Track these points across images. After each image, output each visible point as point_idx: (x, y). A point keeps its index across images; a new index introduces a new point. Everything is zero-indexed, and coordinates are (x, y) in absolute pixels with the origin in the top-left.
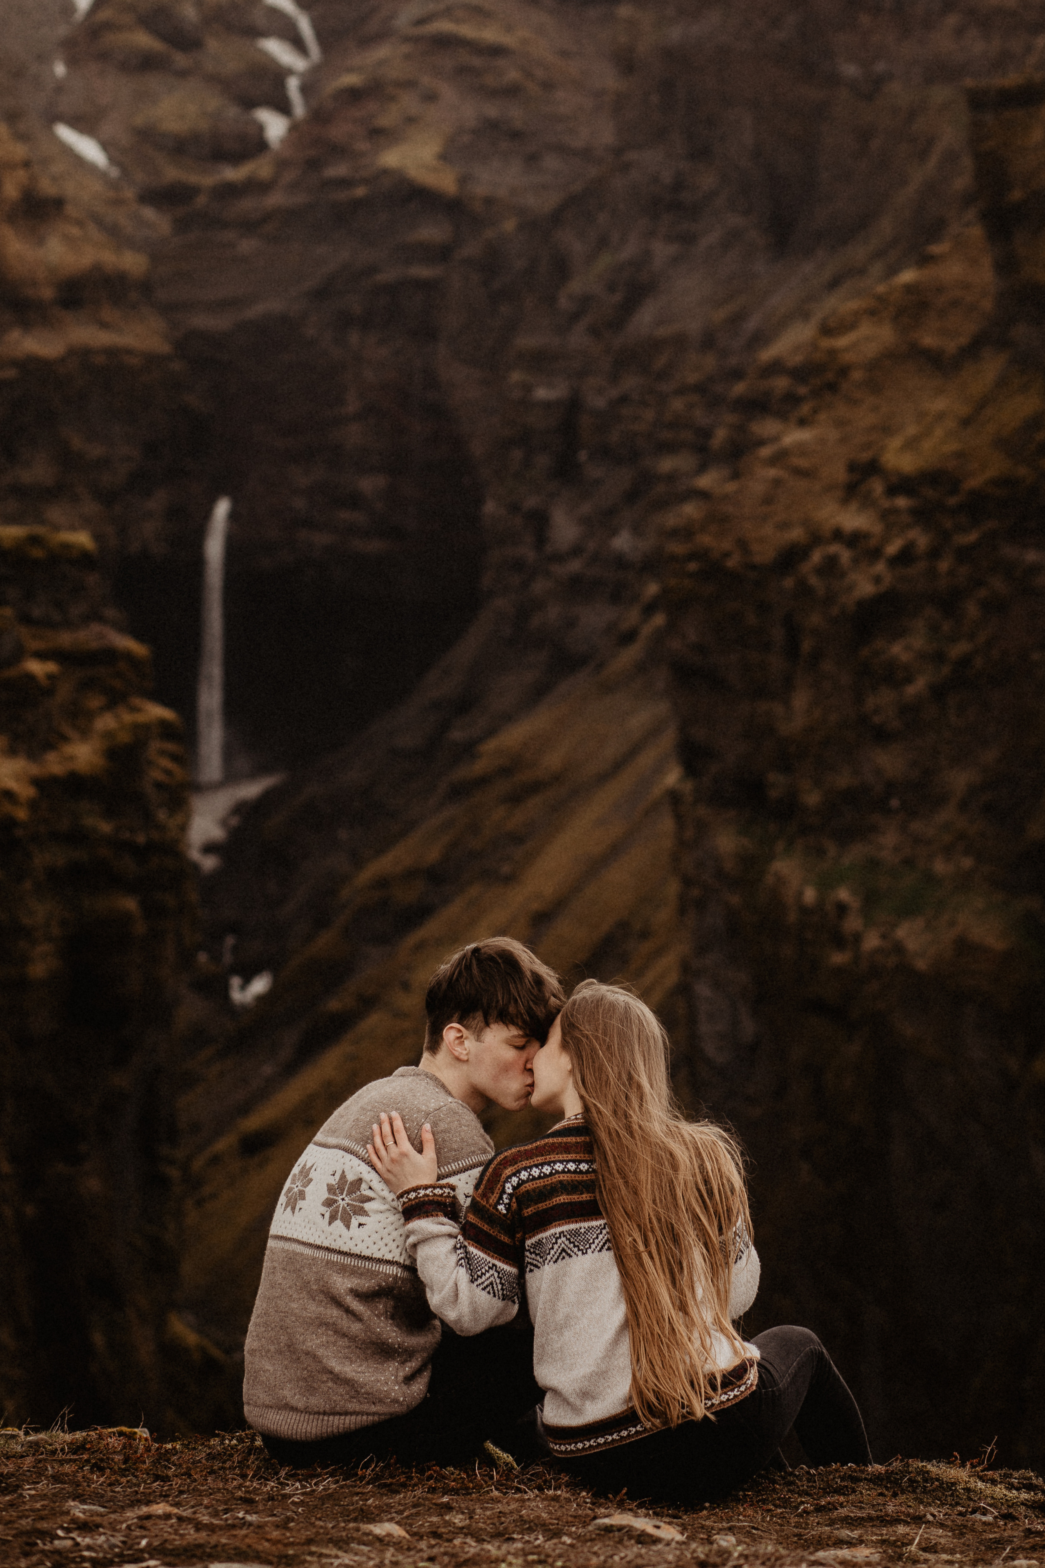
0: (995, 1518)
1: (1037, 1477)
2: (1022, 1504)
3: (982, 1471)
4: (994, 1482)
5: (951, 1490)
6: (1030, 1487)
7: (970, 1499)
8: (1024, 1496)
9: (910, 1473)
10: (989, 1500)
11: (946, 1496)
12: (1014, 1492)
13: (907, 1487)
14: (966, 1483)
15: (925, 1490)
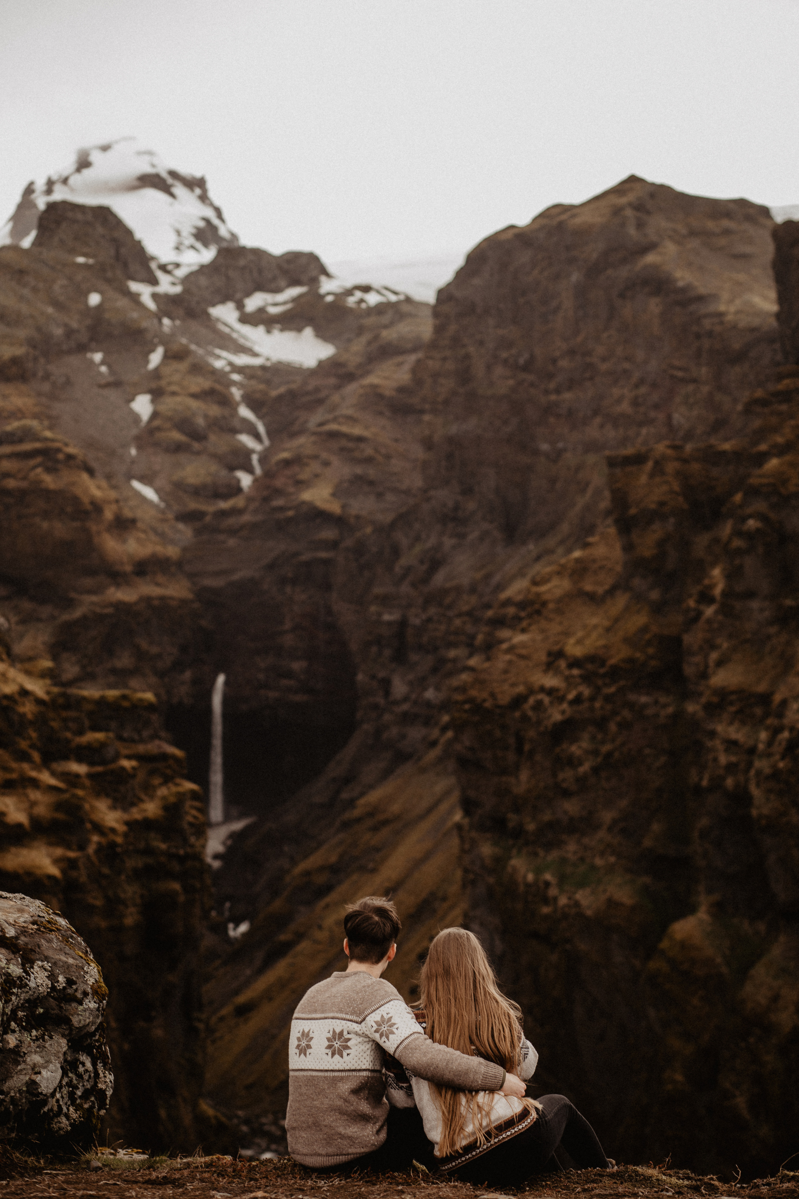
0: (673, 1193)
1: (692, 1173)
2: (685, 1186)
3: (664, 1170)
4: (670, 1176)
5: (649, 1180)
6: (688, 1178)
7: (659, 1184)
8: (686, 1182)
9: (628, 1172)
10: (669, 1185)
11: (647, 1183)
12: (681, 1180)
13: (628, 1179)
14: (657, 1176)
15: (636, 1180)
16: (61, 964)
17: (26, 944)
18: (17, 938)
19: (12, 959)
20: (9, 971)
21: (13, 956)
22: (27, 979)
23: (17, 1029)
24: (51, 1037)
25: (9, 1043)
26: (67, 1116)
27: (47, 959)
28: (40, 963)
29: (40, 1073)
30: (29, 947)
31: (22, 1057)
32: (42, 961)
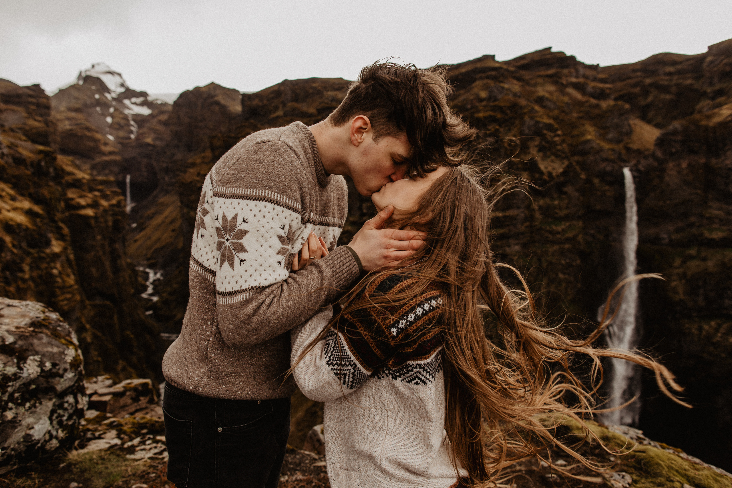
16: (48, 354)
17: (22, 346)
18: (15, 343)
19: (9, 361)
20: (6, 372)
21: (10, 359)
22: (20, 373)
23: (14, 406)
24: (41, 403)
25: (7, 417)
26: (56, 438)
27: (37, 353)
28: (31, 358)
29: (33, 428)
30: (24, 348)
31: (18, 423)
32: (34, 355)
